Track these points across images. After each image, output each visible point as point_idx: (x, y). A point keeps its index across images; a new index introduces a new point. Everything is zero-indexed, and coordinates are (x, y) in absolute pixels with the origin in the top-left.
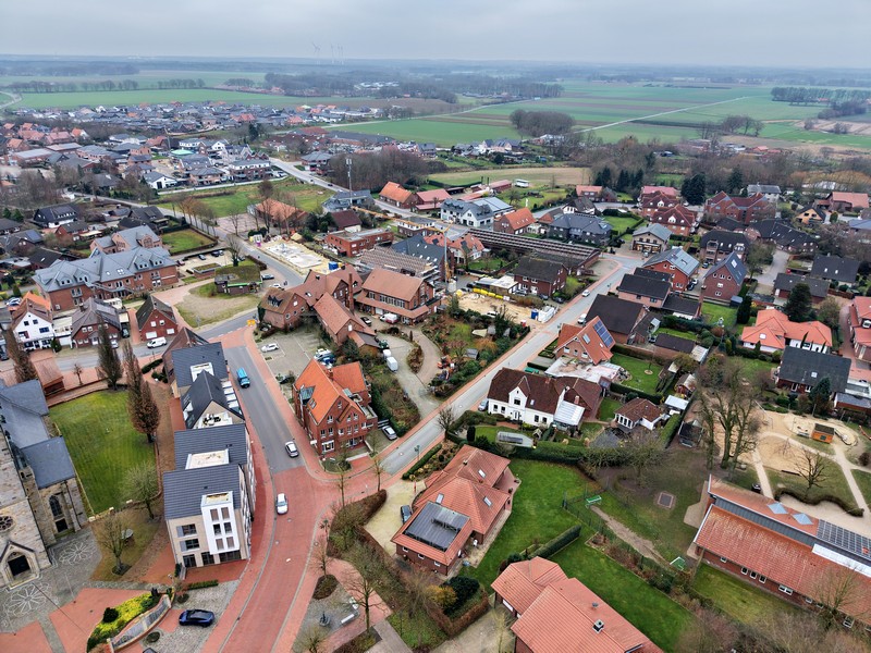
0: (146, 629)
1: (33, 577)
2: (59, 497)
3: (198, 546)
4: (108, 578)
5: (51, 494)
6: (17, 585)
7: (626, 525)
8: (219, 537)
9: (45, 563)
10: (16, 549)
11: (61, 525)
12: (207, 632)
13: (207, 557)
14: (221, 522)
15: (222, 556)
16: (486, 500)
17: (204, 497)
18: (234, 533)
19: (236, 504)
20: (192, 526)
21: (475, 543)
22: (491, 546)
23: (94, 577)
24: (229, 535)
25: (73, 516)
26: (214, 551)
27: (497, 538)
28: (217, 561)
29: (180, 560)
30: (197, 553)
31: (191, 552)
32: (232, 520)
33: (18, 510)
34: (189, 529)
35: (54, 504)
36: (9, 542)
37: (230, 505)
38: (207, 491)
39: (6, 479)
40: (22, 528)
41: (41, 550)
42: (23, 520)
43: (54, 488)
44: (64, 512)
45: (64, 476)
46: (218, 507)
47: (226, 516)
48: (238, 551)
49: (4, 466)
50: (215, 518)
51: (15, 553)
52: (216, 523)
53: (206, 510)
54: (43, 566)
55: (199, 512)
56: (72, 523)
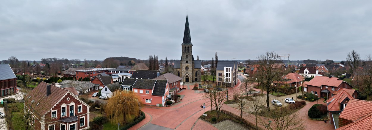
2: (197, 72)
6: (186, 84)
8: (227, 77)
11: (196, 79)
13: (223, 84)
15: (227, 83)
16: (298, 77)
18: (231, 77)
21: (295, 86)
30: (221, 82)
32: (231, 73)
33: (190, 66)
34: (221, 74)
35: (196, 73)
36: (187, 73)
37: (231, 68)
38: (226, 66)
39: (190, 58)
40: (190, 71)
41: (192, 77)
42: (190, 69)
43: (197, 69)
44: (197, 76)
45: (199, 67)
46: (228, 68)
47: (229, 71)
48: (231, 83)
49: (190, 55)
50: (227, 71)
51: (187, 76)
52: (227, 73)
53: (225, 68)
54: (191, 82)
55: (223, 70)
56: (198, 80)
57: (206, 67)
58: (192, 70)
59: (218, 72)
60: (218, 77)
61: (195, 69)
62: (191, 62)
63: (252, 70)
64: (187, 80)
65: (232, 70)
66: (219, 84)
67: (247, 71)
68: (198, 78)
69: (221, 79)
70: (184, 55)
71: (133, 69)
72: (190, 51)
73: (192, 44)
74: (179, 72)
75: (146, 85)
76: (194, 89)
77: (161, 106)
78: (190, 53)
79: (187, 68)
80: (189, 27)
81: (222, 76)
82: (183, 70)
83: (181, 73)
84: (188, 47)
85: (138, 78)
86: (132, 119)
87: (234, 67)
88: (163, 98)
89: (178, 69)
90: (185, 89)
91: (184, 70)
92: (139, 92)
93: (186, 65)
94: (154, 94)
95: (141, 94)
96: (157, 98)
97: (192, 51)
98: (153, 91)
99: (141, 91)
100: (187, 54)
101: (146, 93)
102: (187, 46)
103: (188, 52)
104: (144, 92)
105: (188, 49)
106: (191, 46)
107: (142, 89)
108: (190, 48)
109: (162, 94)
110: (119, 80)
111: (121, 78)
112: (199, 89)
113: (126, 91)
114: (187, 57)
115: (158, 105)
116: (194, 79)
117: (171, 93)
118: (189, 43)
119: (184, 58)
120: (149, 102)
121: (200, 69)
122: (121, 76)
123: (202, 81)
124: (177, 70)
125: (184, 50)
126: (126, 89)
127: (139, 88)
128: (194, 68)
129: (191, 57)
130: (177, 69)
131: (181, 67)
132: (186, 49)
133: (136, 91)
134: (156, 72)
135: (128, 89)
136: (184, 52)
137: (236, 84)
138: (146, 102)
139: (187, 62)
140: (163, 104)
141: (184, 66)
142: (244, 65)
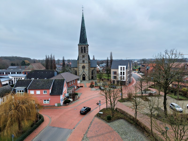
5: (92, 69)
8: (121, 76)
10: (84, 73)
11: (92, 77)
13: (118, 82)
14: (122, 71)
15: (121, 82)
18: (125, 76)
25: (95, 77)
26: (119, 80)
30: (116, 80)
31: (114, 80)
32: (125, 71)
33: (86, 65)
34: (115, 73)
35: (92, 72)
36: (84, 71)
37: (125, 67)
38: (121, 65)
39: (86, 57)
40: (86, 70)
41: (88, 76)
42: (87, 68)
43: (93, 68)
44: (93, 75)
45: (95, 67)
46: (122, 66)
47: (124, 70)
48: (125, 81)
49: (87, 55)
50: (121, 70)
51: (84, 75)
52: (121, 71)
53: (120, 67)
54: (87, 80)
55: (118, 69)
56: (94, 78)
57: (102, 66)
58: (88, 69)
59: (112, 71)
60: (112, 75)
61: (91, 68)
62: (88, 62)
63: (148, 69)
64: (84, 79)
65: (126, 69)
66: (114, 82)
67: (141, 70)
68: (94, 76)
69: (115, 77)
70: (80, 55)
71: (27, 70)
72: (86, 51)
73: (88, 44)
74: (76, 71)
75: (43, 85)
76: (90, 87)
77: (60, 105)
78: (86, 53)
79: (84, 67)
80: (85, 27)
81: (116, 74)
82: (79, 69)
83: (78, 72)
84: (85, 47)
85: (34, 79)
86: (29, 125)
87: (129, 66)
88: (62, 97)
89: (76, 69)
90: (82, 87)
91: (81, 69)
92: (35, 93)
93: (83, 65)
94: (52, 94)
95: (38, 95)
96: (55, 98)
97: (88, 51)
98: (51, 91)
99: (38, 92)
100: (84, 54)
101: (44, 94)
102: (83, 46)
103: (85, 52)
104: (41, 93)
105: (85, 49)
106: (87, 46)
107: (38, 89)
108: (86, 48)
109: (60, 93)
110: (10, 82)
111: (13, 80)
112: (95, 87)
113: (20, 94)
114: (83, 56)
115: (56, 105)
116: (91, 78)
117: (69, 92)
118: (85, 43)
119: (81, 58)
120: (47, 102)
121: (96, 68)
122: (13, 78)
123: (97, 79)
124: (74, 70)
125: (81, 50)
126: (20, 91)
127: (35, 89)
128: (90, 66)
129: (88, 57)
130: (74, 68)
131: (78, 66)
132: (82, 49)
133: (32, 92)
134: (53, 72)
135: (23, 91)
136: (80, 52)
137: (130, 83)
138: (44, 103)
139: (84, 61)
140: (62, 103)
141: (81, 65)
142: (139, 64)
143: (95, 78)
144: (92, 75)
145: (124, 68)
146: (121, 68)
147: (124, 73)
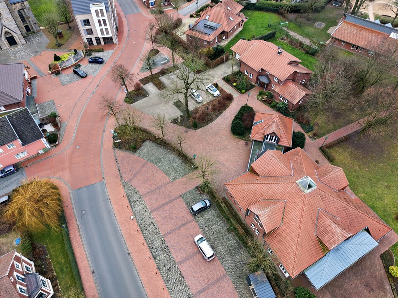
0: (74, 63)
1: (20, 47)
2: (22, 11)
3: (92, 33)
4: (53, 48)
5: (18, 9)
6: (13, 49)
7: (298, 34)
8: (101, 28)
9: (23, 41)
10: (7, 30)
11: (27, 28)
12: (101, 65)
13: (98, 39)
14: (101, 18)
15: (104, 39)
16: (230, 18)
17: (91, 5)
18: (108, 27)
19: (107, 10)
20: (88, 21)
21: (224, 38)
22: (232, 40)
23: (48, 47)
24: (106, 27)
25: (33, 26)
26: (100, 36)
27: (235, 37)
28: (103, 43)
29: (86, 41)
30: (93, 37)
31: (89, 36)
32: (106, 18)
34: (86, 22)
35: (21, 16)
36: (3, 25)
37: (103, 7)
40: (7, 19)
42: (6, 14)
43: (18, 5)
44: (27, 21)
46: (98, 8)
47: (103, 15)
48: (111, 37)
50: (98, 15)
52: (99, 19)
53: (93, 9)
54: (23, 43)
55: (90, 13)
56: (32, 28)
59: (79, 19)
60: (82, 28)
61: (13, 6)
64: (12, 41)
66: (90, 40)
68: (30, 23)
69: (90, 32)
76: (52, 73)
77: (47, 150)
81: (89, 25)
94: (25, 143)
98: (21, 140)
101: (10, 148)
104: (5, 150)
112: (63, 69)
115: (41, 152)
116: (25, 32)
121: (25, 3)
128: (9, 4)
137: (117, 29)
138: (18, 159)
143: (34, 28)
144: (23, 22)
145: (102, 11)
146: (96, 11)
147: (104, 21)
